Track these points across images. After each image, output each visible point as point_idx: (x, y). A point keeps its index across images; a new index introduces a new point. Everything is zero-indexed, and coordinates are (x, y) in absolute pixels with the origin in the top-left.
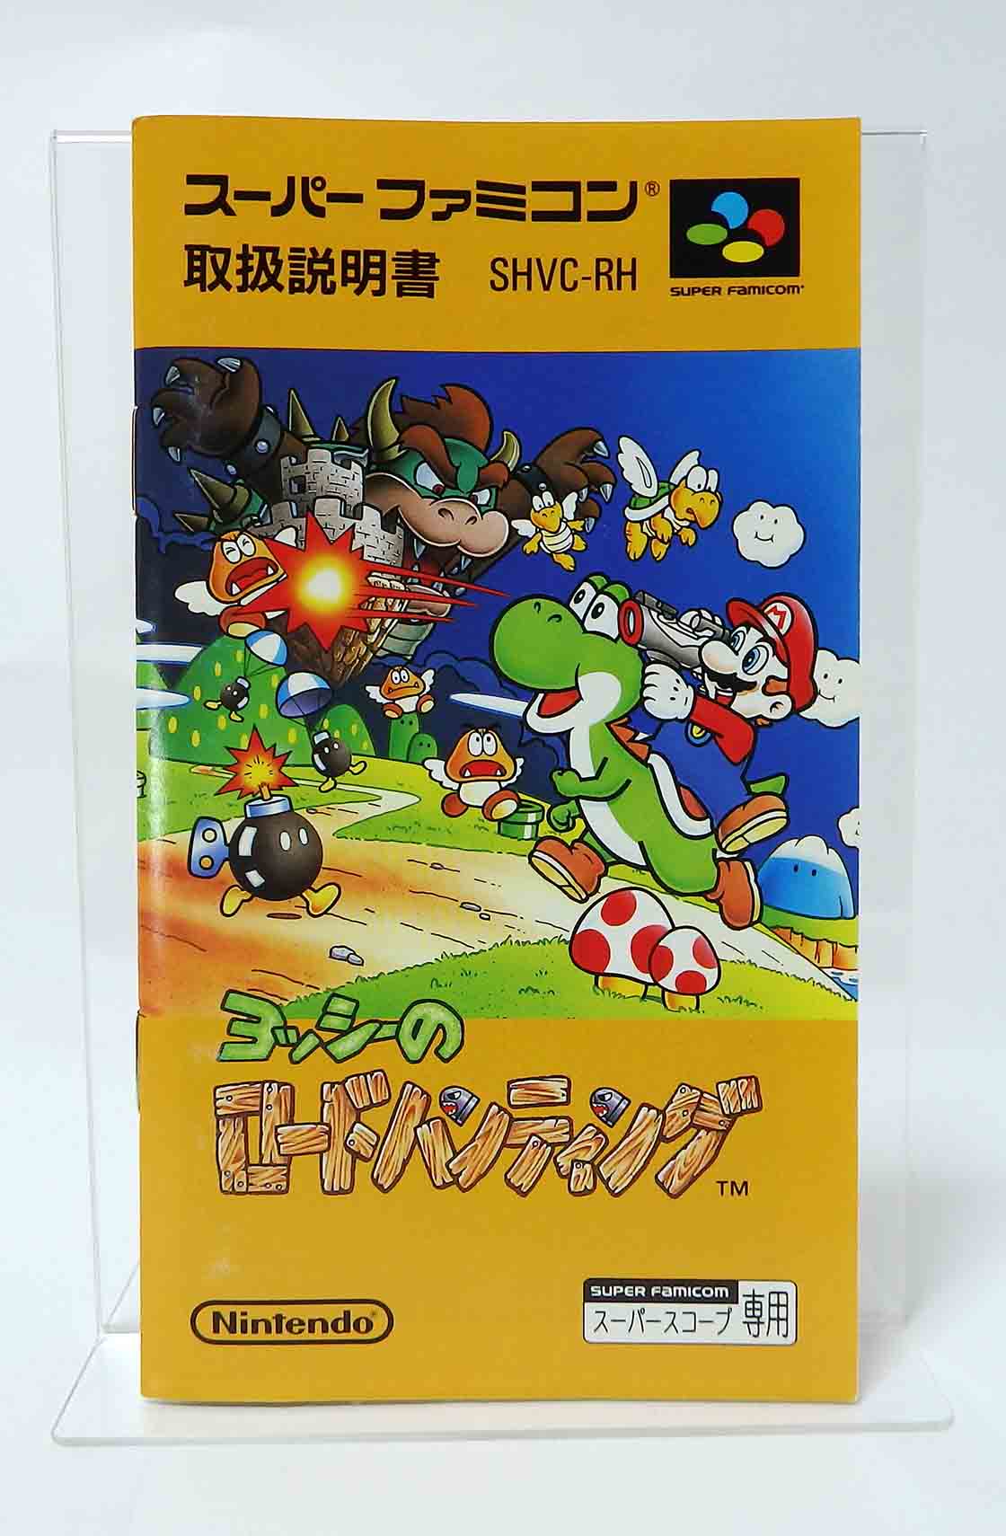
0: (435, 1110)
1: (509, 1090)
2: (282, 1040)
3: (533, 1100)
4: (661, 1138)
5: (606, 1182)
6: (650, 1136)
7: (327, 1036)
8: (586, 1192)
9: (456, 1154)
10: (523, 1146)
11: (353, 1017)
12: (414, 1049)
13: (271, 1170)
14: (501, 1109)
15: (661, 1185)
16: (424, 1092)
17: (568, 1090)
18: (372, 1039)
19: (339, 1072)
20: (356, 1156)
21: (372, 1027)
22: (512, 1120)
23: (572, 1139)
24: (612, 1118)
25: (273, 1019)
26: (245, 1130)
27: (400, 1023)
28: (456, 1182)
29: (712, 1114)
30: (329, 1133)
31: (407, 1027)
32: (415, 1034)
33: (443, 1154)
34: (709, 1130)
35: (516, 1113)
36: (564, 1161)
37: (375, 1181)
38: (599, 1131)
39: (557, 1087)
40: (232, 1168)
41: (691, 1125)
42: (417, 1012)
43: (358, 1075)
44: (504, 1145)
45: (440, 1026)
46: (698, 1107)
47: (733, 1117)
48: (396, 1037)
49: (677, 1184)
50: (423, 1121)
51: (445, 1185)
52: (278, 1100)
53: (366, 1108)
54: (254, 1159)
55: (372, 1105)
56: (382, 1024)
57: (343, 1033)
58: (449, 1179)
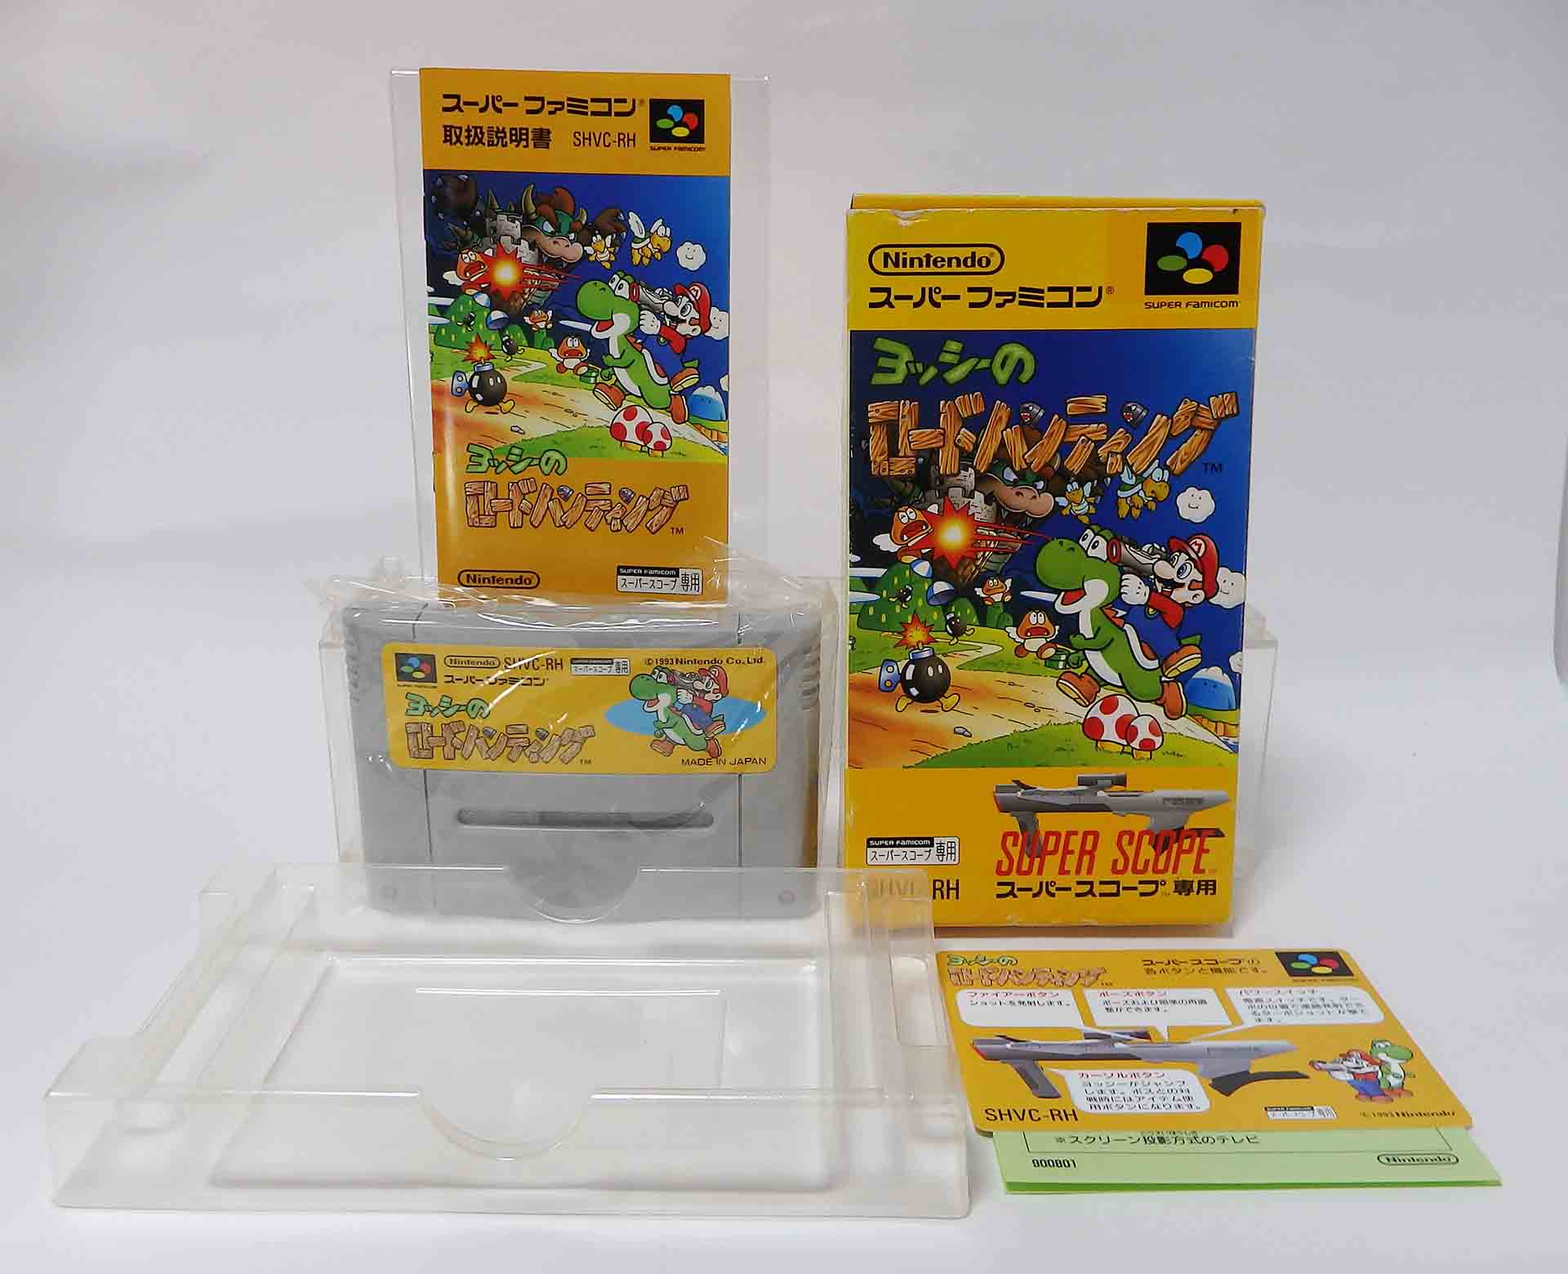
0: (555, 495)
1: (586, 488)
2: (492, 464)
3: (596, 492)
4: (648, 510)
5: (626, 527)
6: (644, 508)
7: (510, 463)
8: (618, 530)
9: (564, 513)
10: (592, 511)
11: (521, 456)
12: (546, 469)
13: (489, 517)
14: (582, 495)
15: (648, 529)
16: (551, 488)
17: (610, 488)
18: (529, 465)
19: (516, 478)
20: (523, 513)
21: (528, 461)
22: (587, 500)
23: (612, 509)
24: (628, 501)
25: (488, 456)
26: (478, 502)
27: (540, 459)
28: (564, 525)
29: (668, 501)
30: (512, 503)
31: (544, 460)
32: (546, 464)
33: (559, 514)
34: (667, 507)
35: (589, 498)
36: (609, 517)
37: (532, 524)
38: (623, 506)
39: (605, 487)
40: (473, 516)
41: (660, 505)
42: (549, 454)
43: (523, 480)
44: (584, 510)
45: (557, 461)
46: (663, 497)
47: (677, 502)
48: (539, 464)
49: (654, 529)
50: (551, 500)
51: (560, 526)
52: (491, 488)
53: (527, 494)
54: (481, 512)
55: (530, 492)
56: (533, 459)
57: (518, 462)
58: (562, 524)
